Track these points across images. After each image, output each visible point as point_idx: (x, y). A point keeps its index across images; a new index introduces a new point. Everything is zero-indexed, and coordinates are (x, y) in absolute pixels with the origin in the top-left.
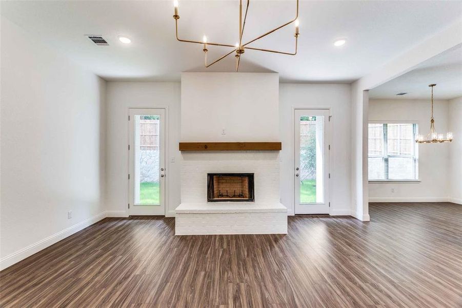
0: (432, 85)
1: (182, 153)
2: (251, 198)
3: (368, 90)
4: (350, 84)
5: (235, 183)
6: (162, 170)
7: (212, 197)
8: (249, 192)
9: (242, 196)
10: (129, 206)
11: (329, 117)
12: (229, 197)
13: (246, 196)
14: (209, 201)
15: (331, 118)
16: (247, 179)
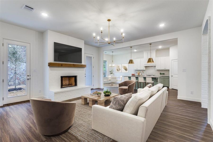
0: (113, 52)
2: (76, 85)
5: (66, 80)
6: (28, 76)
7: (62, 86)
8: (75, 83)
9: (71, 85)
10: (4, 99)
11: (93, 57)
12: (66, 86)
13: (73, 84)
14: (61, 88)
15: (94, 58)
16: (74, 78)
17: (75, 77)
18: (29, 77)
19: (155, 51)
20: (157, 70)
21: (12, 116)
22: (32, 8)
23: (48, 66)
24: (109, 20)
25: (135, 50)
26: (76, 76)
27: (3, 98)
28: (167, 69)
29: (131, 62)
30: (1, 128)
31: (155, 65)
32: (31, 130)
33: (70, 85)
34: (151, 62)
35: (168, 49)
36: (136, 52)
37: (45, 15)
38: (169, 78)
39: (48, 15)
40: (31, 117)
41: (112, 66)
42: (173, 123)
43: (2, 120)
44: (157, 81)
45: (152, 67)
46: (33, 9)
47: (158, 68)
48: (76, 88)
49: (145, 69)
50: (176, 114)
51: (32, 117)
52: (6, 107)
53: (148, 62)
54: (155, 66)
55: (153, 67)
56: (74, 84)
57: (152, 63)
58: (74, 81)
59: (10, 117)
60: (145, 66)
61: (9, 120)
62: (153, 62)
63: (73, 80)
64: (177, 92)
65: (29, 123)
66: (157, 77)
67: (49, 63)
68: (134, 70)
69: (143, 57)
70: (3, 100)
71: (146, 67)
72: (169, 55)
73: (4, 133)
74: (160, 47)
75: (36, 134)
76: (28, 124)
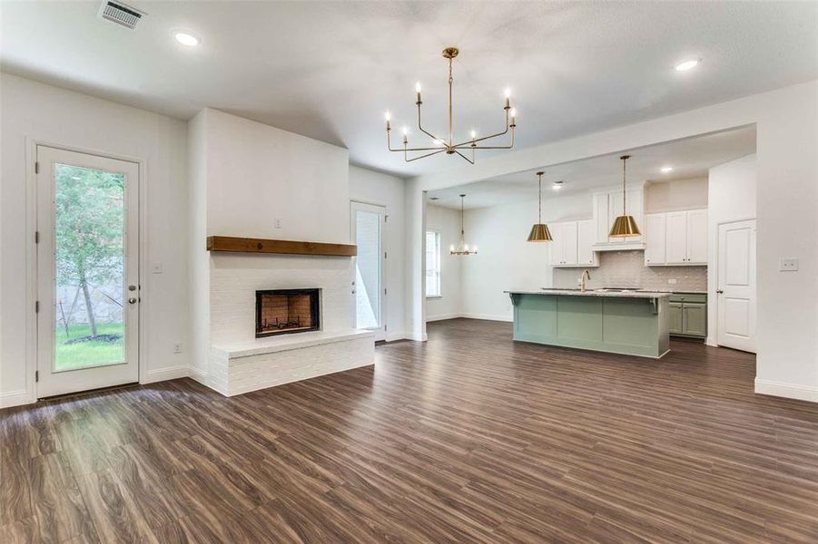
0: (463, 196)
1: (212, 254)
2: (316, 325)
3: (426, 192)
4: (406, 180)
6: (132, 289)
8: (311, 317)
9: (297, 324)
10: (39, 376)
11: (386, 217)
12: (279, 328)
13: (307, 324)
14: (258, 336)
15: (388, 219)
16: (307, 298)
17: (314, 295)
18: (134, 295)
19: (641, 188)
20: (650, 267)
21: (58, 447)
22: (134, 14)
23: (208, 249)
24: (451, 53)
25: (557, 187)
26: (318, 289)
27: (37, 372)
28: (696, 260)
29: (540, 233)
30: (5, 500)
31: (640, 247)
32: (120, 514)
33: (292, 326)
34: (628, 233)
35: (703, 177)
36: (562, 194)
37: (187, 40)
38: (706, 302)
39: (200, 41)
40: (130, 453)
41: (459, 253)
42: (759, 515)
43: (19, 463)
44: (657, 314)
45: (626, 255)
46: (138, 15)
47: (653, 257)
48: (317, 339)
49: (596, 264)
50: (767, 467)
51: (132, 456)
52: (44, 409)
53: (613, 233)
54: (642, 251)
55: (631, 255)
56: (308, 320)
57: (627, 239)
58: (309, 311)
59: (52, 451)
60: (597, 252)
61: (42, 466)
62: (636, 231)
63: (304, 307)
64: (755, 361)
65: (117, 480)
66: (654, 295)
67: (211, 238)
68: (552, 268)
69: (588, 216)
70: (37, 380)
71: (601, 254)
72: (705, 203)
73: (11, 525)
74: (666, 170)
75: (137, 536)
76: (113, 486)
